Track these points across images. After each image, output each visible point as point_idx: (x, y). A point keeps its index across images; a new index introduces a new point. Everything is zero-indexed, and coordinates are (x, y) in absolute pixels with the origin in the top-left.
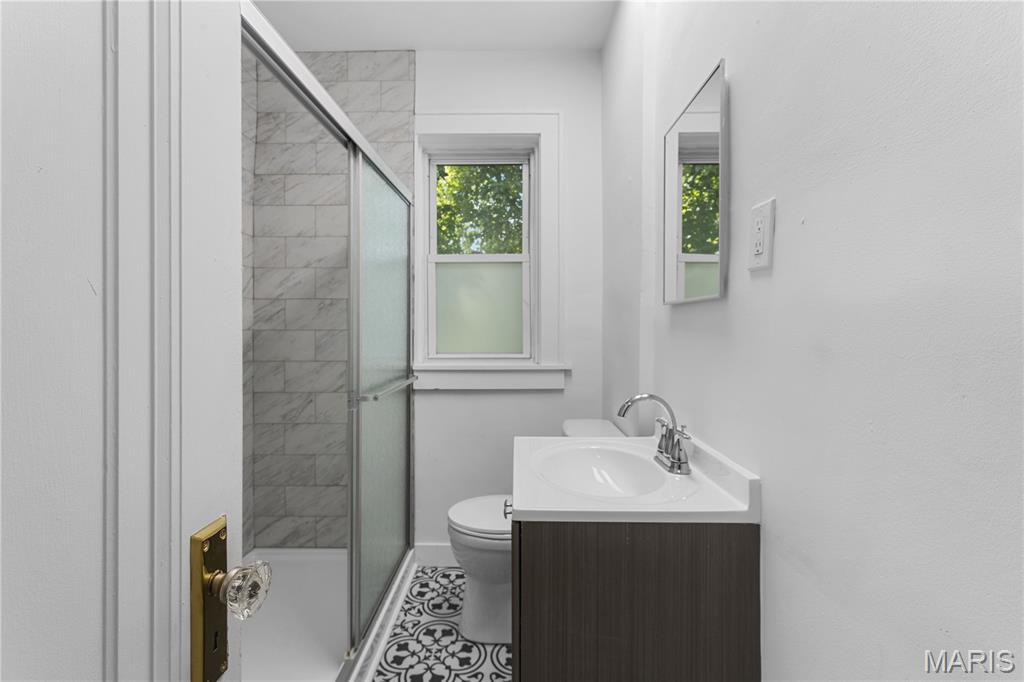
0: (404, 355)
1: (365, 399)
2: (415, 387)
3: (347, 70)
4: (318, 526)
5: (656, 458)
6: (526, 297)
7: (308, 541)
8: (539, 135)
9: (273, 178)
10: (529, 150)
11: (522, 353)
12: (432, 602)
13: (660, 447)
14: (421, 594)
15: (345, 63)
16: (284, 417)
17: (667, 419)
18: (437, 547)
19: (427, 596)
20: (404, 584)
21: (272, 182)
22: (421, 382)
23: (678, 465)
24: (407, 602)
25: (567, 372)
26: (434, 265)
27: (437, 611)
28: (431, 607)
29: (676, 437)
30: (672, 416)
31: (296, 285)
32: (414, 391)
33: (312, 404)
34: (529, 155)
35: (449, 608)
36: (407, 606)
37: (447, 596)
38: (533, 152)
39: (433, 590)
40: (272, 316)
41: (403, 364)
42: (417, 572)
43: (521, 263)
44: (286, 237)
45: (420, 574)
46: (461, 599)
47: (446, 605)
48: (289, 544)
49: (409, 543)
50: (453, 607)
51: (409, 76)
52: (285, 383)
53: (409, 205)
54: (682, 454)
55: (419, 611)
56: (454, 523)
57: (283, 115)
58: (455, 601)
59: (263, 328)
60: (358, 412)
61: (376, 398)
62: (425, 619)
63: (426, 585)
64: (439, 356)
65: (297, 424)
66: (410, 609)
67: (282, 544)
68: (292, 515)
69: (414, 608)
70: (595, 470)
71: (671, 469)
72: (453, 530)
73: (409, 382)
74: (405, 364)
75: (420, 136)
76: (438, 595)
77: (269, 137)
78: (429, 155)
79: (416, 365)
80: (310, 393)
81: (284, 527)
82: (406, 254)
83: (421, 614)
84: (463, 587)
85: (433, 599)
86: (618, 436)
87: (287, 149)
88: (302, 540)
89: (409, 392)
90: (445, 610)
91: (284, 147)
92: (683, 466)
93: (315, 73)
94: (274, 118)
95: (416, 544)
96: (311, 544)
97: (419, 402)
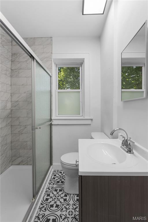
0: (50, 115)
1: (37, 128)
2: (52, 124)
3: (35, 42)
4: (28, 159)
5: (121, 147)
6: (81, 100)
7: (26, 163)
8: (84, 59)
9: (16, 70)
10: (81, 63)
11: (80, 115)
12: (57, 181)
13: (122, 144)
14: (54, 178)
15: (34, 41)
16: (19, 131)
17: (125, 136)
18: (58, 165)
19: (56, 179)
20: (50, 176)
21: (16, 71)
22: (54, 122)
23: (130, 151)
24: (50, 181)
25: (92, 120)
26: (57, 92)
27: (58, 183)
28: (56, 182)
29: (129, 142)
30: (127, 135)
31: (22, 98)
32: (52, 125)
33: (26, 128)
34: (81, 64)
35: (61, 183)
36: (50, 182)
37: (61, 179)
38: (83, 63)
39: (57, 177)
40: (16, 106)
41: (49, 118)
42: (53, 171)
43: (79, 92)
44: (19, 85)
45: (54, 172)
46: (65, 180)
47: (60, 182)
48: (21, 164)
49: (51, 164)
50: (62, 182)
51: (51, 44)
52: (19, 123)
53: (51, 77)
54: (131, 147)
55: (53, 184)
56: (62, 161)
57: (18, 54)
58: (63, 180)
59: (14, 109)
60: (35, 132)
61: (40, 128)
62: (55, 186)
63: (55, 176)
64: (59, 116)
65: (22, 133)
66: (51, 183)
67: (19, 164)
68: (21, 157)
69: (52, 182)
70: (103, 150)
71: (127, 152)
72: (62, 163)
73: (51, 122)
74: (50, 118)
75: (53, 59)
76: (58, 179)
77: (15, 60)
78: (56, 64)
79: (53, 118)
80: (26, 125)
81: (19, 160)
82: (50, 89)
83: (54, 184)
84: (65, 176)
85: (57, 180)
86: (107, 139)
87: (19, 63)
88: (24, 163)
89: (51, 125)
90: (60, 183)
91: (19, 62)
92: (131, 151)
93: (27, 43)
94: (16, 55)
95: (53, 164)
96: (26, 164)
97: (54, 128)
